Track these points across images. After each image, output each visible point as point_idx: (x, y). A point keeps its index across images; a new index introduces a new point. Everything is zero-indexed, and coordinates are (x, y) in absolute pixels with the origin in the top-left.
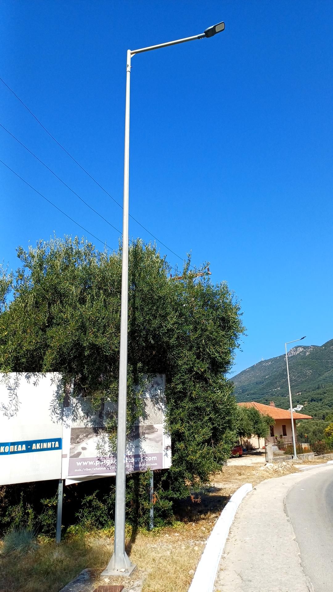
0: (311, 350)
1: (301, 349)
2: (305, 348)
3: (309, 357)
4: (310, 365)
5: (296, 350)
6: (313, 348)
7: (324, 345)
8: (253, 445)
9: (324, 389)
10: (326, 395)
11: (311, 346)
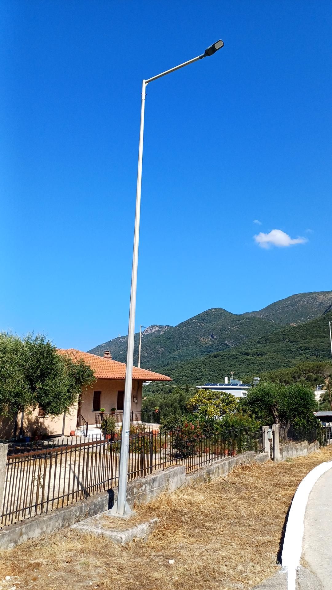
0: (165, 330)
1: (156, 328)
2: (160, 327)
3: (163, 335)
4: (162, 343)
5: (152, 329)
6: (167, 328)
7: (178, 326)
8: (50, 430)
9: (173, 366)
10: (174, 371)
11: (167, 325)
